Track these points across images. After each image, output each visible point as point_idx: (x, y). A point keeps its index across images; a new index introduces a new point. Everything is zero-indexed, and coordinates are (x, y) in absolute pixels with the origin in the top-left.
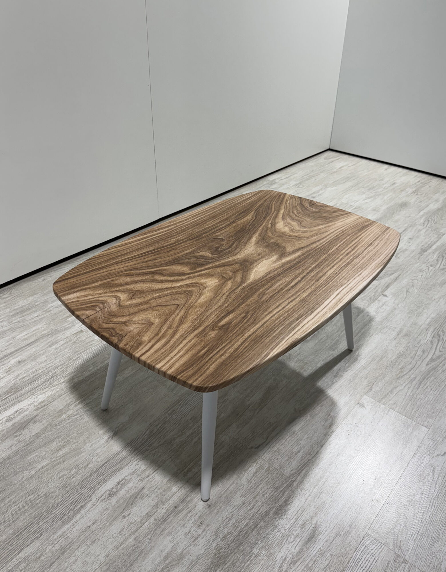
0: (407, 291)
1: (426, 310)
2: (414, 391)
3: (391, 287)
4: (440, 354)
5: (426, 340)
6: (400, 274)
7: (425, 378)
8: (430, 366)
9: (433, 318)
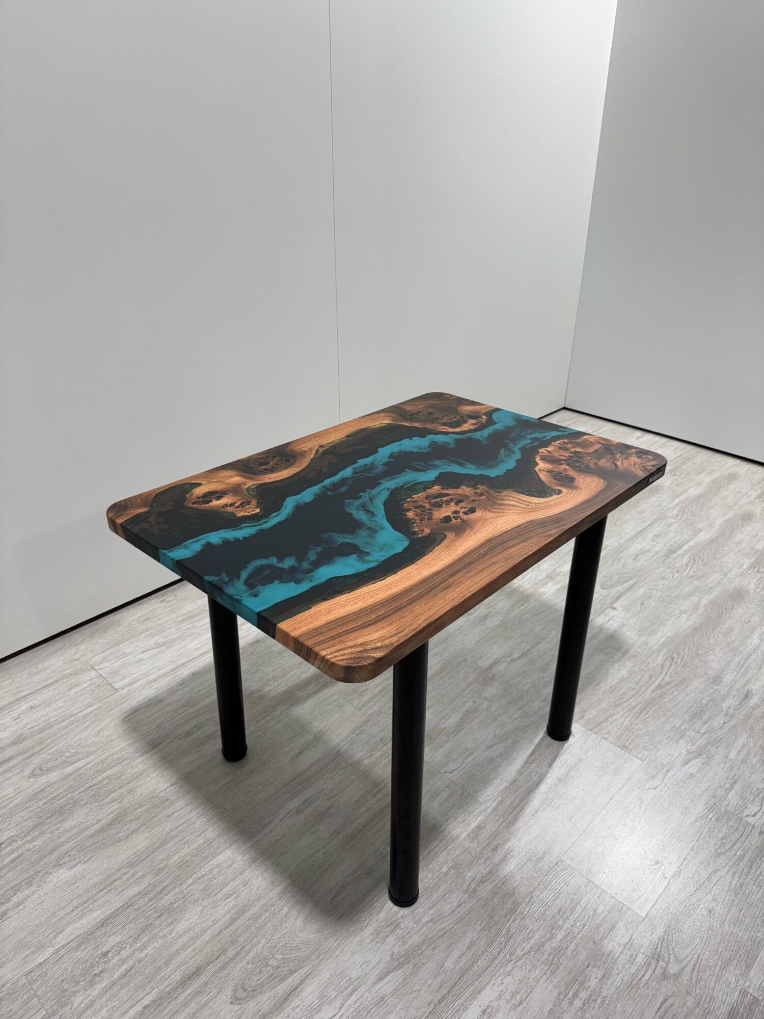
0: (642, 604)
1: (662, 628)
2: (633, 720)
3: (623, 598)
4: (670, 679)
5: (656, 664)
6: (637, 582)
7: (648, 705)
8: (654, 694)
9: (668, 638)
